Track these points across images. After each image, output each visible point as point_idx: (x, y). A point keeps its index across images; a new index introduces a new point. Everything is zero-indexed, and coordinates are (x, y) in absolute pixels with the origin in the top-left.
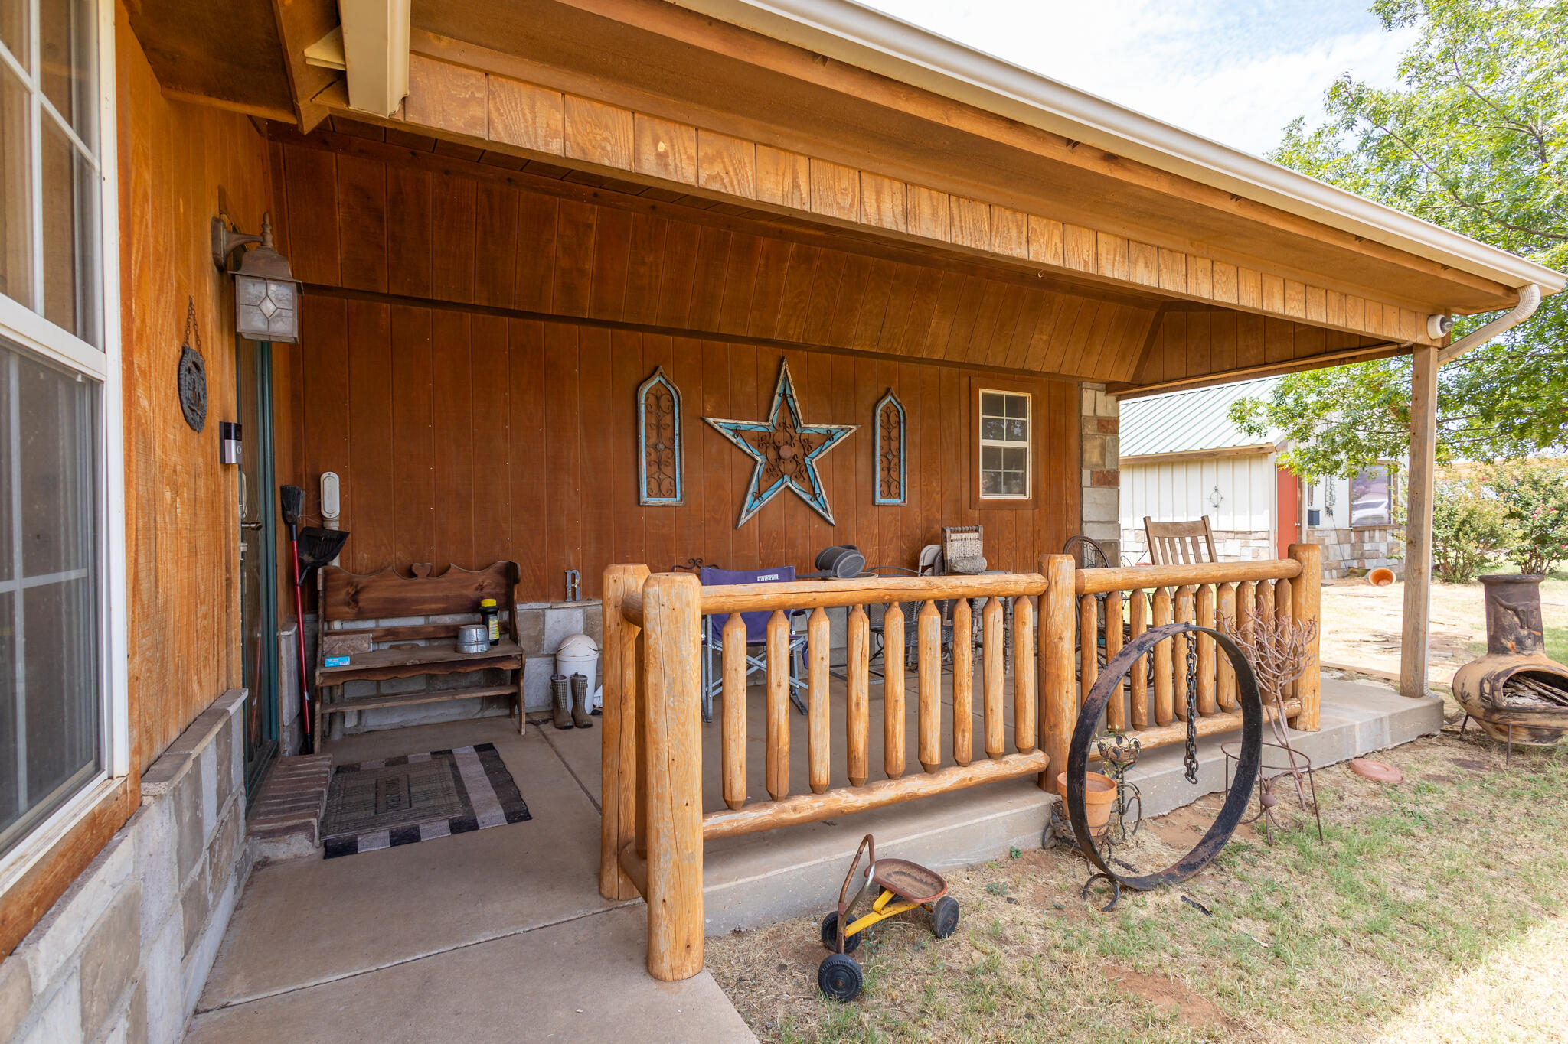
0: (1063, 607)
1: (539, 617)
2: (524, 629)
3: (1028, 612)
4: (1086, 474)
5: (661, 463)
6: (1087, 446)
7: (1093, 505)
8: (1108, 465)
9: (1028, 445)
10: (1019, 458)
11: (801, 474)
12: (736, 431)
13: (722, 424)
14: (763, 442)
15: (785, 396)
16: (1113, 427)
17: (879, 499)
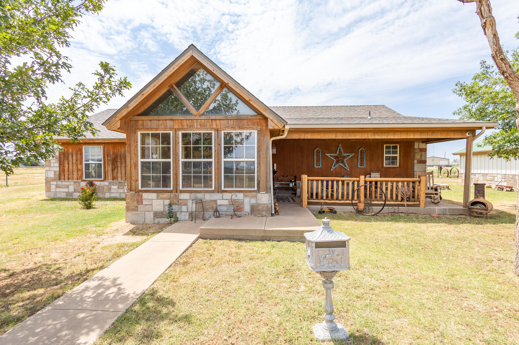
0: (362, 183)
1: (299, 183)
2: (297, 184)
3: (356, 183)
4: (416, 161)
5: (318, 161)
6: (416, 155)
7: (417, 168)
8: (423, 159)
9: (398, 155)
10: (395, 158)
11: (343, 162)
12: (331, 156)
13: (328, 155)
14: (335, 157)
15: (340, 149)
16: (425, 150)
17: (359, 167)
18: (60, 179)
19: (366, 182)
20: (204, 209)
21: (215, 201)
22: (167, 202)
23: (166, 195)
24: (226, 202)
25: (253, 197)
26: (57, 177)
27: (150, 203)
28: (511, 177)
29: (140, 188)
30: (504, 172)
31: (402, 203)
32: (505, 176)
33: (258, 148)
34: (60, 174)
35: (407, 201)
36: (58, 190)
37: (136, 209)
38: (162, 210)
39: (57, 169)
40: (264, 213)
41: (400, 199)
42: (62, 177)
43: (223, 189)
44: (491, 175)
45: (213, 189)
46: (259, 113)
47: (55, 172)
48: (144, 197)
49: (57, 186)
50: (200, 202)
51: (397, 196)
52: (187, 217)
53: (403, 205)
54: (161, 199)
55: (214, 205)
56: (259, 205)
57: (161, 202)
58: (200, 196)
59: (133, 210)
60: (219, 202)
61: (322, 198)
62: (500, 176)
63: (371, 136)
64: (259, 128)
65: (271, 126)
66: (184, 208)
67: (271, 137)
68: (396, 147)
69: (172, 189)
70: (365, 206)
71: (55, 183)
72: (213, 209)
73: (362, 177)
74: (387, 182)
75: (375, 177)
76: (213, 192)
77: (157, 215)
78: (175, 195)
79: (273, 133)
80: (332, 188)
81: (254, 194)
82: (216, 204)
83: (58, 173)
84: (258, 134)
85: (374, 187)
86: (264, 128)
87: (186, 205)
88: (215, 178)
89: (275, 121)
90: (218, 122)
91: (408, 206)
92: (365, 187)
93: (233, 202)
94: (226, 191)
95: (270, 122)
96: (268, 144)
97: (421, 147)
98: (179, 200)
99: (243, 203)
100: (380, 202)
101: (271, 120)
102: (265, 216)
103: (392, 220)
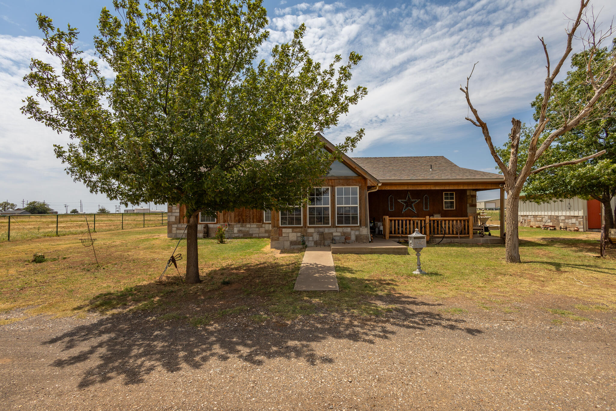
0: (427, 221)
1: (377, 224)
3: (423, 221)
4: (468, 205)
5: (391, 205)
6: (468, 200)
7: (469, 210)
8: (473, 203)
9: (454, 200)
10: (452, 203)
11: (411, 207)
12: (402, 201)
13: (399, 200)
14: (405, 202)
15: (409, 196)
16: (475, 196)
17: (424, 210)
18: (180, 223)
19: (430, 221)
20: (324, 239)
21: (332, 233)
22: (299, 234)
23: (298, 230)
24: (339, 234)
25: (357, 230)
26: (178, 220)
27: (288, 235)
28: (555, 217)
29: (280, 226)
30: (549, 214)
31: (457, 236)
32: (550, 217)
33: (359, 198)
34: (180, 219)
35: (460, 234)
36: (178, 231)
37: (278, 239)
38: (296, 240)
39: (178, 214)
40: (365, 241)
41: (455, 232)
42: (182, 221)
43: (336, 225)
44: (540, 216)
45: (330, 225)
46: (359, 175)
47: (176, 217)
48: (283, 231)
49: (178, 229)
50: (322, 234)
51: (453, 231)
52: (313, 244)
53: (457, 237)
54: (295, 232)
55: (331, 236)
56: (361, 235)
57: (295, 234)
58: (321, 230)
59: (275, 240)
60: (335, 234)
61: (399, 233)
62: (547, 217)
63: (433, 188)
64: (360, 184)
65: (369, 184)
66: (311, 238)
67: (368, 190)
68: (452, 194)
69: (302, 225)
70: (430, 238)
71: (176, 226)
72: (330, 239)
73: (428, 217)
74: (445, 221)
75: (437, 217)
76: (330, 227)
77: (292, 243)
78: (305, 230)
79: (369, 188)
80: (406, 225)
81: (358, 228)
82: (332, 235)
83: (178, 218)
84: (360, 189)
85: (436, 224)
86: (363, 185)
87: (312, 236)
88: (331, 218)
89: (372, 181)
90: (333, 181)
91: (461, 238)
92: (430, 224)
93: (344, 234)
94: (339, 227)
95: (368, 181)
96: (366, 195)
97: (472, 194)
98: (307, 233)
99: (350, 234)
100: (441, 236)
101: (370, 180)
102: (365, 243)
103: (449, 246)
